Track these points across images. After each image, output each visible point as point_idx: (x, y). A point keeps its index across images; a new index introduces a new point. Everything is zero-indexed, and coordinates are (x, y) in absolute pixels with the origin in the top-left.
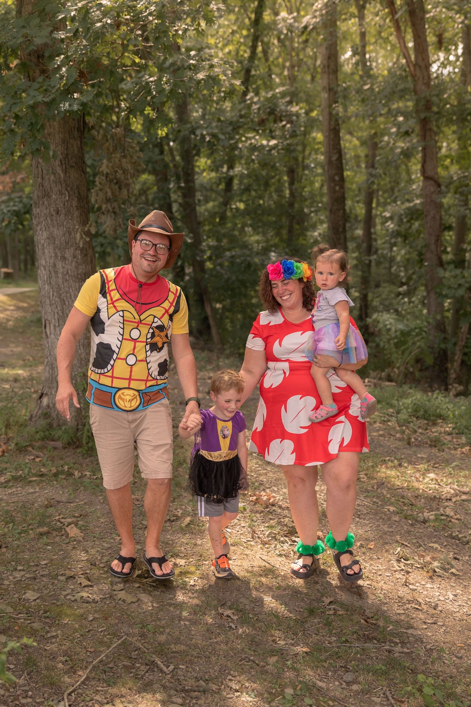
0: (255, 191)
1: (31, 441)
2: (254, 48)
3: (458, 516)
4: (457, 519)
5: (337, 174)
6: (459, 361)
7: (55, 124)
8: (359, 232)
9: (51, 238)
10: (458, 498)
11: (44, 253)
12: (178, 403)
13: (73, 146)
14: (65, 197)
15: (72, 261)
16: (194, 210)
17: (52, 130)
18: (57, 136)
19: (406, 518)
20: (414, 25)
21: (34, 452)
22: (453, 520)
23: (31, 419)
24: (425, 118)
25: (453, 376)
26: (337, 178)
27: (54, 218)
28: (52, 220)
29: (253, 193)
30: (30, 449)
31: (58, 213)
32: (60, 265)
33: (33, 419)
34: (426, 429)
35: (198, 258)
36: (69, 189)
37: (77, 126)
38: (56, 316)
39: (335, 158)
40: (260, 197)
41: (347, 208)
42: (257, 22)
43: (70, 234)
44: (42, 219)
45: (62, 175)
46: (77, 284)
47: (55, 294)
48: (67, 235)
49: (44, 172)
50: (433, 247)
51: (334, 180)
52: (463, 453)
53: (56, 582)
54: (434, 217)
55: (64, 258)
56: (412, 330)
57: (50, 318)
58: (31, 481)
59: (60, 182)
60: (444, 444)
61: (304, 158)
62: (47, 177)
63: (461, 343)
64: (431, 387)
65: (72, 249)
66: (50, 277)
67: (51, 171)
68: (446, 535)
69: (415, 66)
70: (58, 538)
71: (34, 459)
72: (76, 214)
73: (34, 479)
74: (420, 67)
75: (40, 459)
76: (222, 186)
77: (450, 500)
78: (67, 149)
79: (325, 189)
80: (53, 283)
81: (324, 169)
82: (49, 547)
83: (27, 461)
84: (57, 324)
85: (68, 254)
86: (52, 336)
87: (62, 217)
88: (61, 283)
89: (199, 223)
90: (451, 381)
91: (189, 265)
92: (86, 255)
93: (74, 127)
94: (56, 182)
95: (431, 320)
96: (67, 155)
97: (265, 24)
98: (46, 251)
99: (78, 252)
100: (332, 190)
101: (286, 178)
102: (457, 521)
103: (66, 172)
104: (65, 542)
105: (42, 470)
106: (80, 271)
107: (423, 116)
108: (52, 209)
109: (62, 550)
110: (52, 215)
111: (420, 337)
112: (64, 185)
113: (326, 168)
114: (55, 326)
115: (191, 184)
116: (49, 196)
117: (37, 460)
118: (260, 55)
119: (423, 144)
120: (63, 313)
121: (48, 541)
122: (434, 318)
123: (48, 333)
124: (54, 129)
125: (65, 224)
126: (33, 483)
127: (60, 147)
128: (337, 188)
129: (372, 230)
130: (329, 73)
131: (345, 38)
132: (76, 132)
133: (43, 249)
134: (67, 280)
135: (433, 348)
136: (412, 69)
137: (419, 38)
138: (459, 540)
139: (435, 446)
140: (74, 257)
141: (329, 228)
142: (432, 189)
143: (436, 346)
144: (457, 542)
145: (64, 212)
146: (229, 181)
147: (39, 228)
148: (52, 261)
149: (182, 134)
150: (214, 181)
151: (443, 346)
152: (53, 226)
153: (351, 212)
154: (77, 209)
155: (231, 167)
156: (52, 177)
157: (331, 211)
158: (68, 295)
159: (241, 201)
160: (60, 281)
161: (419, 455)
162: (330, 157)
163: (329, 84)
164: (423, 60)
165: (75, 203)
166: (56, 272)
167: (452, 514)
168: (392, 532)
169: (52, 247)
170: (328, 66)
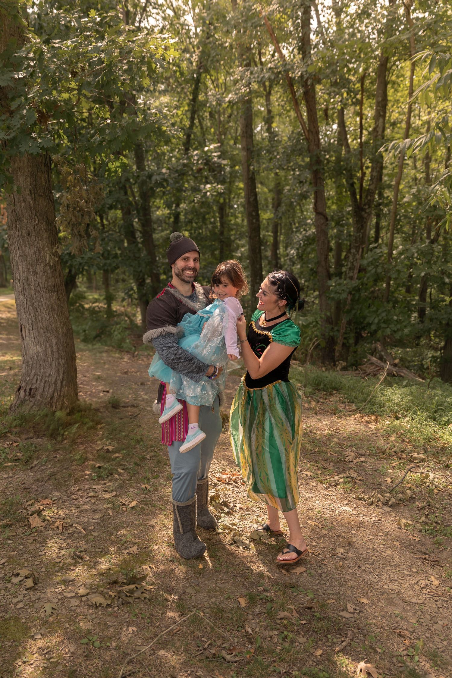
0: (196, 223)
1: (10, 428)
2: (192, 119)
3: (361, 478)
4: (360, 480)
5: (253, 211)
6: (341, 343)
7: (24, 159)
8: (269, 253)
9: (24, 256)
10: (358, 460)
11: (18, 268)
12: (139, 384)
13: (40, 178)
14: (35, 222)
15: (43, 275)
16: (151, 236)
17: (22, 164)
18: (26, 169)
19: (321, 483)
20: (307, 101)
21: (12, 437)
22: (357, 481)
23: (10, 408)
24: (317, 170)
25: (337, 354)
26: (254, 214)
27: (26, 239)
28: (24, 241)
29: (194, 225)
30: (9, 435)
31: (29, 235)
32: (32, 278)
33: (13, 409)
34: (326, 399)
35: (155, 272)
36: (38, 214)
37: (44, 161)
38: (30, 321)
39: (252, 199)
40: (200, 228)
41: (261, 236)
42: (195, 99)
43: (40, 252)
44: (15, 240)
45: (32, 203)
46: (48, 295)
47: (29, 303)
48: (38, 253)
49: (16, 199)
50: (323, 263)
51: (252, 215)
52: (355, 419)
53: (9, 585)
54: (323, 242)
55: (35, 273)
56: (310, 323)
57: (24, 323)
58: (6, 467)
59: (30, 209)
60: (341, 411)
61: (230, 201)
62: (18, 204)
63: (342, 331)
64: (323, 363)
65: (42, 265)
66: (24, 289)
67: (21, 199)
68: (354, 496)
69: (308, 131)
70: (21, 529)
71: (12, 444)
72: (45, 235)
73: (9, 464)
74: (312, 132)
75: (17, 444)
76: (172, 220)
77: (352, 461)
78: (36, 180)
79: (245, 223)
80: (27, 294)
81: (244, 208)
82: (10, 542)
83: (6, 446)
84: (31, 329)
85: (39, 269)
86: (27, 338)
87: (33, 238)
88: (33, 294)
89: (155, 246)
90: (336, 359)
91: (148, 276)
92: (55, 270)
93: (41, 163)
94: (26, 209)
95: (323, 316)
96: (35, 185)
97: (200, 102)
98: (20, 267)
99: (48, 268)
100: (250, 223)
101: (217, 215)
102: (360, 482)
103: (35, 200)
104: (27, 534)
105: (18, 454)
106: (50, 284)
107: (315, 168)
108: (24, 231)
109: (22, 544)
110: (24, 237)
111: (316, 329)
112: (33, 211)
113: (246, 206)
114: (29, 330)
115: (148, 217)
116: (21, 221)
117: (15, 444)
118: (197, 124)
119: (315, 188)
120: (36, 319)
121: (10, 534)
122: (325, 315)
123: (24, 336)
124: (24, 164)
125: (35, 244)
126: (8, 469)
127: (29, 179)
128: (254, 221)
129: (278, 252)
130: (247, 138)
131: (256, 115)
132: (43, 167)
133: (17, 265)
134: (38, 291)
135: (324, 335)
136: (307, 134)
137: (312, 111)
138: (365, 501)
139: (335, 414)
140: (45, 272)
141: (249, 249)
142: (322, 221)
143: (327, 334)
144: (364, 503)
145: (34, 234)
146: (177, 216)
147: (13, 248)
148: (25, 275)
149: (141, 179)
150: (166, 215)
151: (331, 334)
152: (25, 246)
153: (264, 239)
154: (46, 231)
155: (178, 205)
156: (23, 204)
157: (250, 237)
158: (40, 304)
159: (186, 230)
160: (33, 292)
161: (324, 423)
162: (249, 198)
163: (247, 145)
164: (314, 127)
165: (44, 226)
166: (29, 285)
167: (355, 475)
168: (312, 497)
169: (24, 263)
170: (246, 133)
